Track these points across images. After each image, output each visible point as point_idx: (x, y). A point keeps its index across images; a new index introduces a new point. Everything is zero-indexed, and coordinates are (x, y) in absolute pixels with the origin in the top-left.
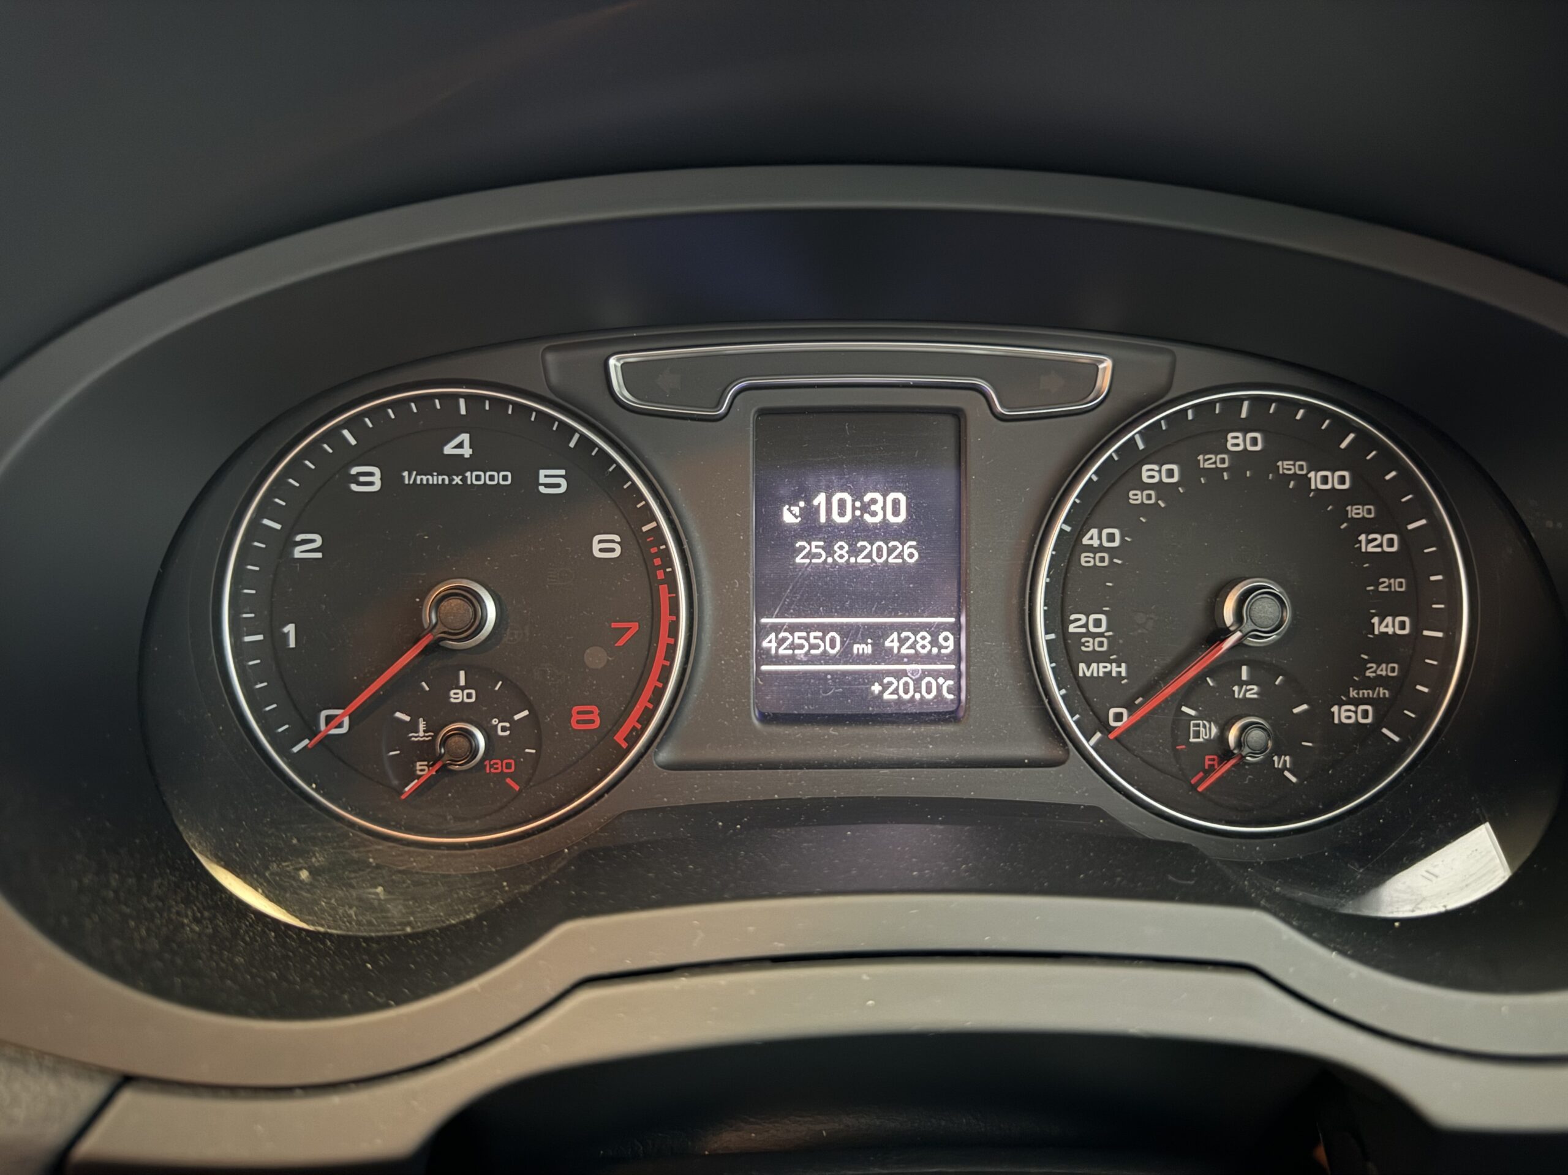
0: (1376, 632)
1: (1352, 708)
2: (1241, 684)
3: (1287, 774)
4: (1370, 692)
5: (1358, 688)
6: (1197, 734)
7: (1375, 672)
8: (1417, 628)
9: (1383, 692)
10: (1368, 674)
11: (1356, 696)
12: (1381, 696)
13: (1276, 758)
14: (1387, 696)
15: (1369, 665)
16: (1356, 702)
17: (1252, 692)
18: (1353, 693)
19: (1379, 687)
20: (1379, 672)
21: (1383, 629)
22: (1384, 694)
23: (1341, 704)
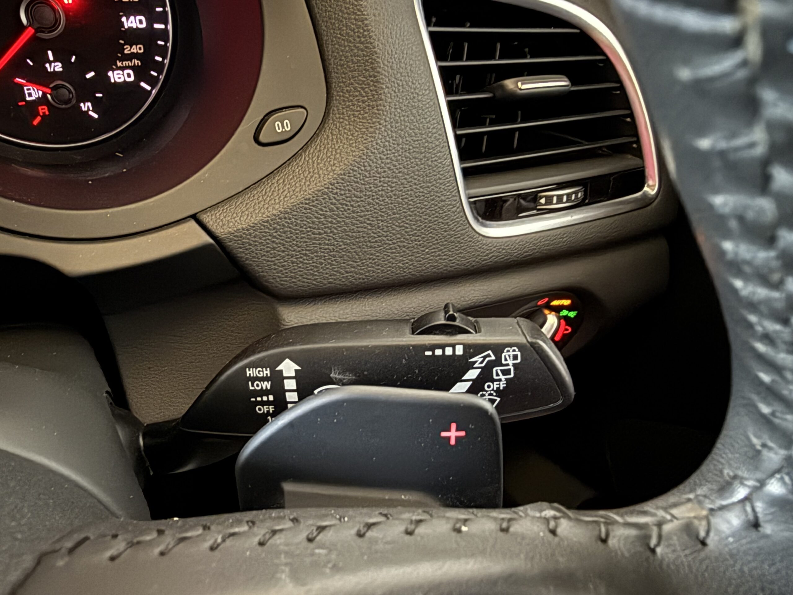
0: (126, 27)
1: (120, 72)
2: (50, 63)
3: (91, 113)
4: (129, 62)
5: (122, 60)
6: (30, 95)
7: (130, 50)
8: (150, 22)
9: (137, 62)
10: (126, 52)
11: (122, 65)
12: (136, 64)
13: (82, 105)
14: (140, 64)
15: (125, 47)
16: (123, 69)
17: (58, 67)
18: (119, 64)
19: (135, 58)
20: (132, 51)
21: (130, 25)
22: (138, 63)
23: (113, 70)
